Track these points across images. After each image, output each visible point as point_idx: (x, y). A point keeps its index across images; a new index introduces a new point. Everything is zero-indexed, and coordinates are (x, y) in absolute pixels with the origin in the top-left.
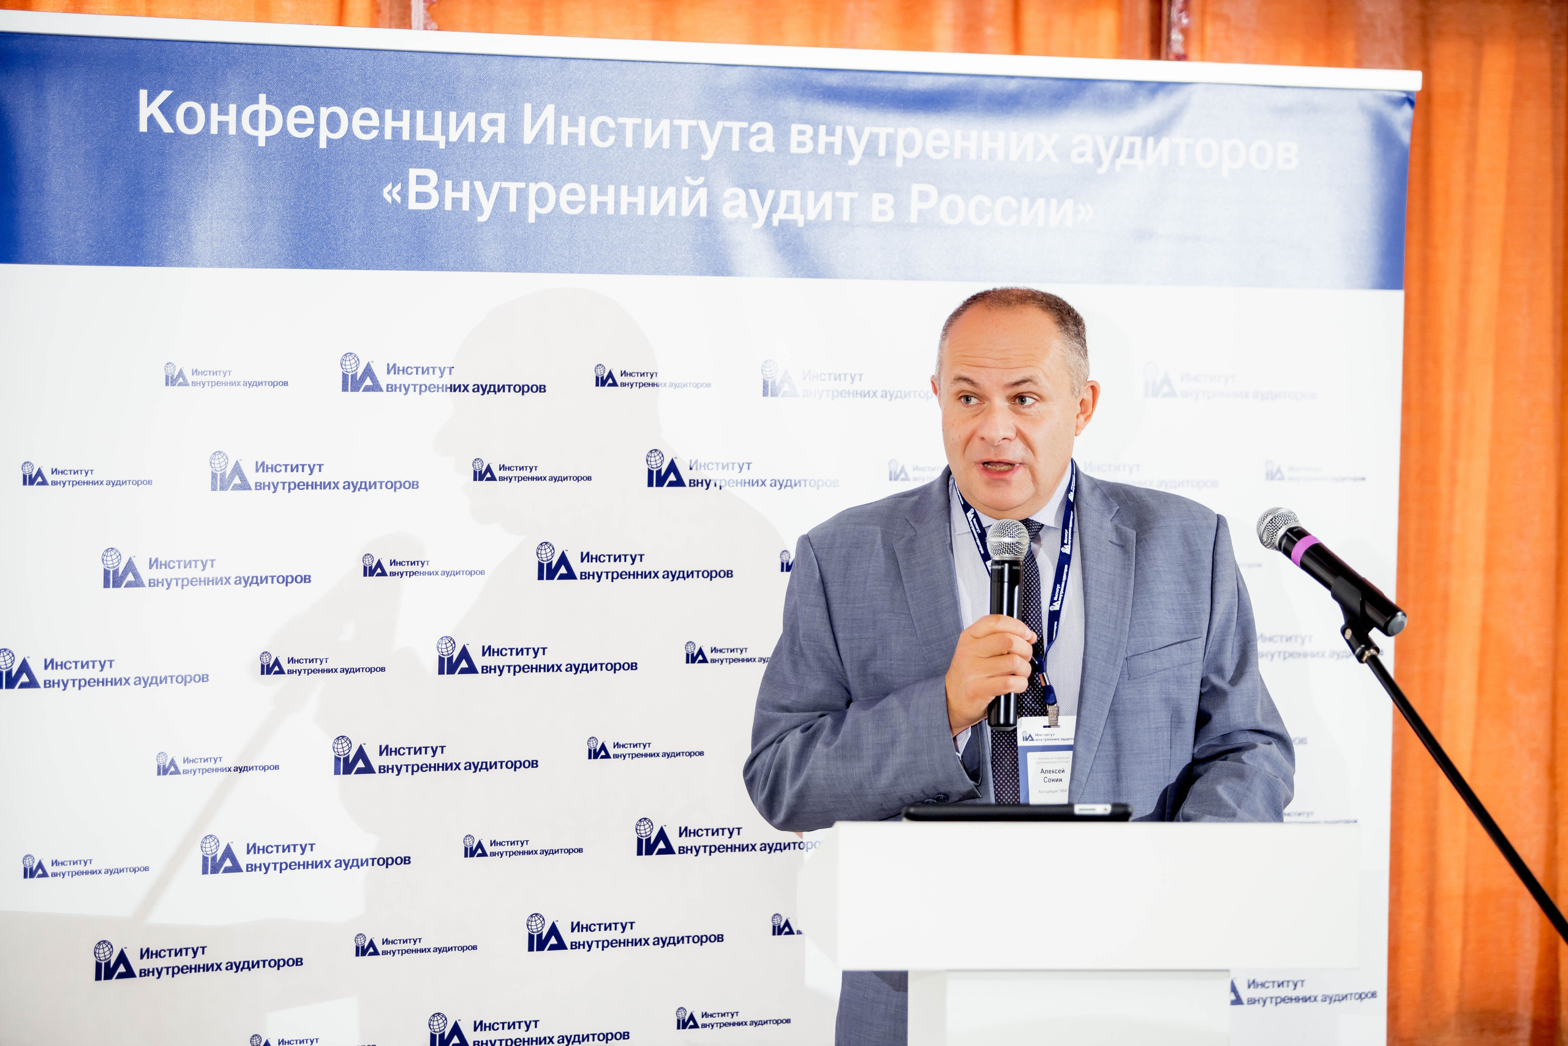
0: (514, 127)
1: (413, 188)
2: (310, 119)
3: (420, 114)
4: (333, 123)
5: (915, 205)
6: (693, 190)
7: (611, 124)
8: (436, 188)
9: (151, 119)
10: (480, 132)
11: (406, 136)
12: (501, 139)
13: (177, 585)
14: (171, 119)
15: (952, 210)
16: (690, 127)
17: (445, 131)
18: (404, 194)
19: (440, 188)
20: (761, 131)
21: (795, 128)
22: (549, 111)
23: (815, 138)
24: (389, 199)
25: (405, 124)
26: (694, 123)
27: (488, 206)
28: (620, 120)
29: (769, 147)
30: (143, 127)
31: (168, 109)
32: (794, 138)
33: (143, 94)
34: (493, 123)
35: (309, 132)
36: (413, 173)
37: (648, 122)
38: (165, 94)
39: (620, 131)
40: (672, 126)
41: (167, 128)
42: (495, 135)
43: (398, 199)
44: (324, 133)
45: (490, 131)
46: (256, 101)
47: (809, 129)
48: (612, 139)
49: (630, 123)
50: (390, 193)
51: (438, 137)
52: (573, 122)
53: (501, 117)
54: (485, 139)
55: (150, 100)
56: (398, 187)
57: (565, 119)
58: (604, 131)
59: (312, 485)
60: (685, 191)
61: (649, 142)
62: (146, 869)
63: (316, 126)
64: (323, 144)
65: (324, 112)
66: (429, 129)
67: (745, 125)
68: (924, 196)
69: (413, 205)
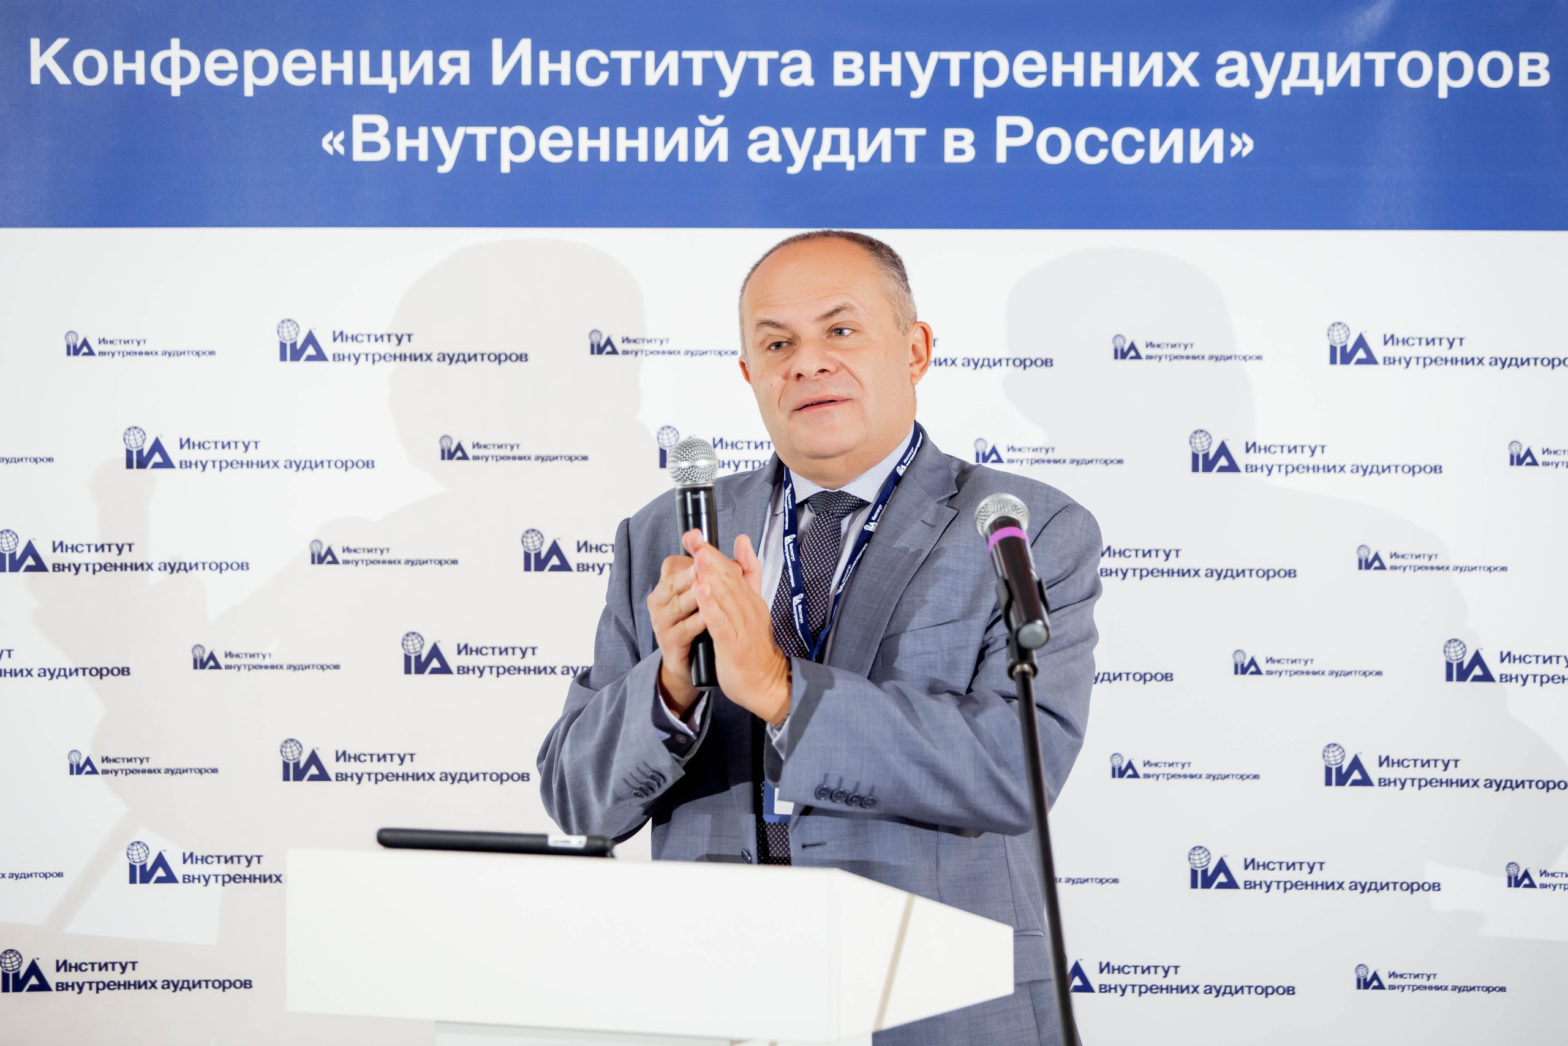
0: (481, 67)
1: (359, 137)
2: (233, 64)
3: (365, 56)
4: (261, 68)
5: (1003, 143)
6: (710, 132)
7: (603, 59)
8: (387, 136)
9: (45, 71)
10: (438, 73)
11: (348, 80)
12: (465, 80)
13: (87, 570)
14: (68, 70)
15: (1054, 146)
16: (705, 61)
17: (396, 72)
18: (348, 143)
19: (392, 136)
20: (796, 61)
21: (839, 56)
22: (524, 47)
23: (866, 67)
24: (330, 151)
25: (347, 66)
26: (708, 54)
27: (451, 154)
28: (615, 54)
29: (807, 80)
30: (35, 79)
31: (65, 59)
32: (839, 68)
33: (35, 43)
34: (455, 62)
35: (232, 79)
36: (358, 120)
37: (650, 56)
38: (60, 43)
39: (614, 67)
40: (681, 59)
41: (62, 79)
42: (457, 76)
43: (341, 150)
44: (250, 81)
45: (450, 72)
46: (168, 47)
47: (858, 58)
48: (604, 76)
49: (626, 57)
50: (332, 143)
51: (387, 79)
52: (555, 59)
53: (464, 56)
54: (445, 81)
55: (43, 50)
56: (341, 136)
57: (544, 55)
58: (594, 68)
59: (248, 464)
60: (700, 133)
61: (652, 78)
62: (60, 875)
63: (240, 72)
64: (249, 92)
65: (250, 57)
66: (376, 71)
67: (774, 55)
68: (1014, 131)
69: (359, 155)
